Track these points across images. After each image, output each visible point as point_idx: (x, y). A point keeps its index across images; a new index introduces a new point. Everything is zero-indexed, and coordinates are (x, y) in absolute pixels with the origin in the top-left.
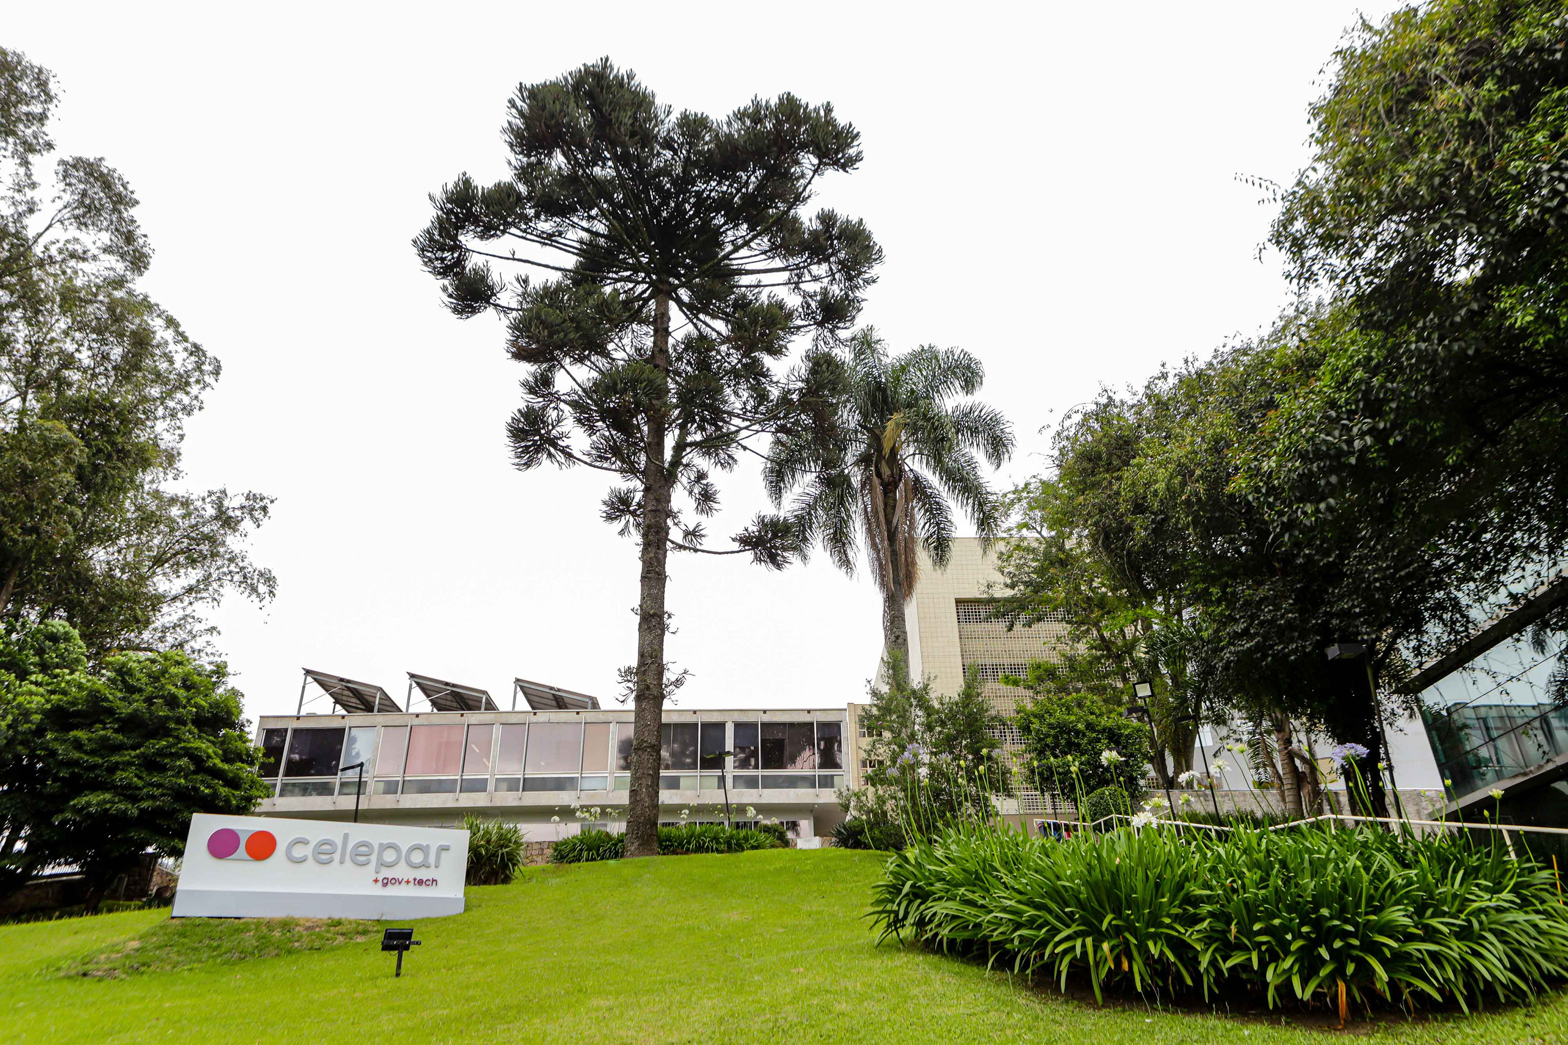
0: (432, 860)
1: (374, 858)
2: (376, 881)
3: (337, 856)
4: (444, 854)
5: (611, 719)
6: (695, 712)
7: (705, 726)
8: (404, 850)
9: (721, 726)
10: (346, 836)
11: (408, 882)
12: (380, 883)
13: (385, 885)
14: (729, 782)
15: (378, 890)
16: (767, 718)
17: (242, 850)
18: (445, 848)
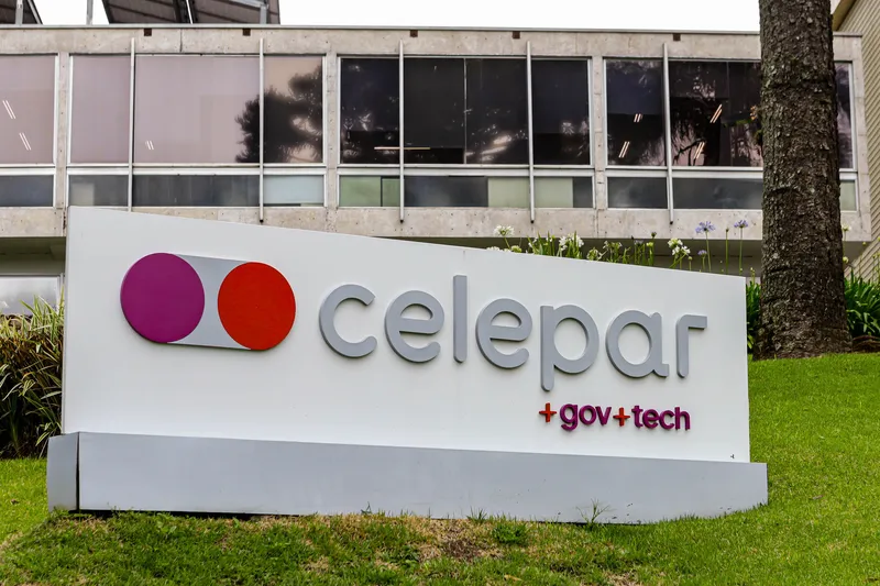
0: (669, 358)
1: (533, 347)
2: (547, 414)
3: (445, 341)
4: (694, 340)
5: (322, 48)
6: (516, 34)
7: (541, 64)
8: (602, 328)
9: (578, 66)
10: (460, 285)
11: (621, 419)
12: (556, 421)
13: (569, 426)
14: (600, 191)
15: (553, 441)
16: (681, 51)
17: (210, 324)
18: (697, 327)
